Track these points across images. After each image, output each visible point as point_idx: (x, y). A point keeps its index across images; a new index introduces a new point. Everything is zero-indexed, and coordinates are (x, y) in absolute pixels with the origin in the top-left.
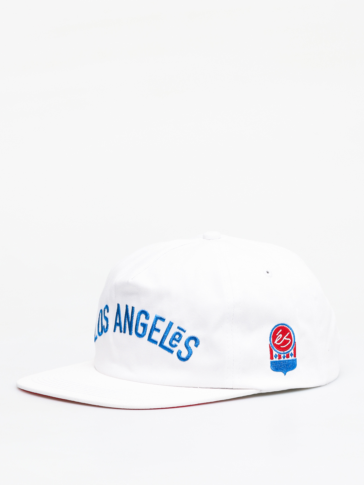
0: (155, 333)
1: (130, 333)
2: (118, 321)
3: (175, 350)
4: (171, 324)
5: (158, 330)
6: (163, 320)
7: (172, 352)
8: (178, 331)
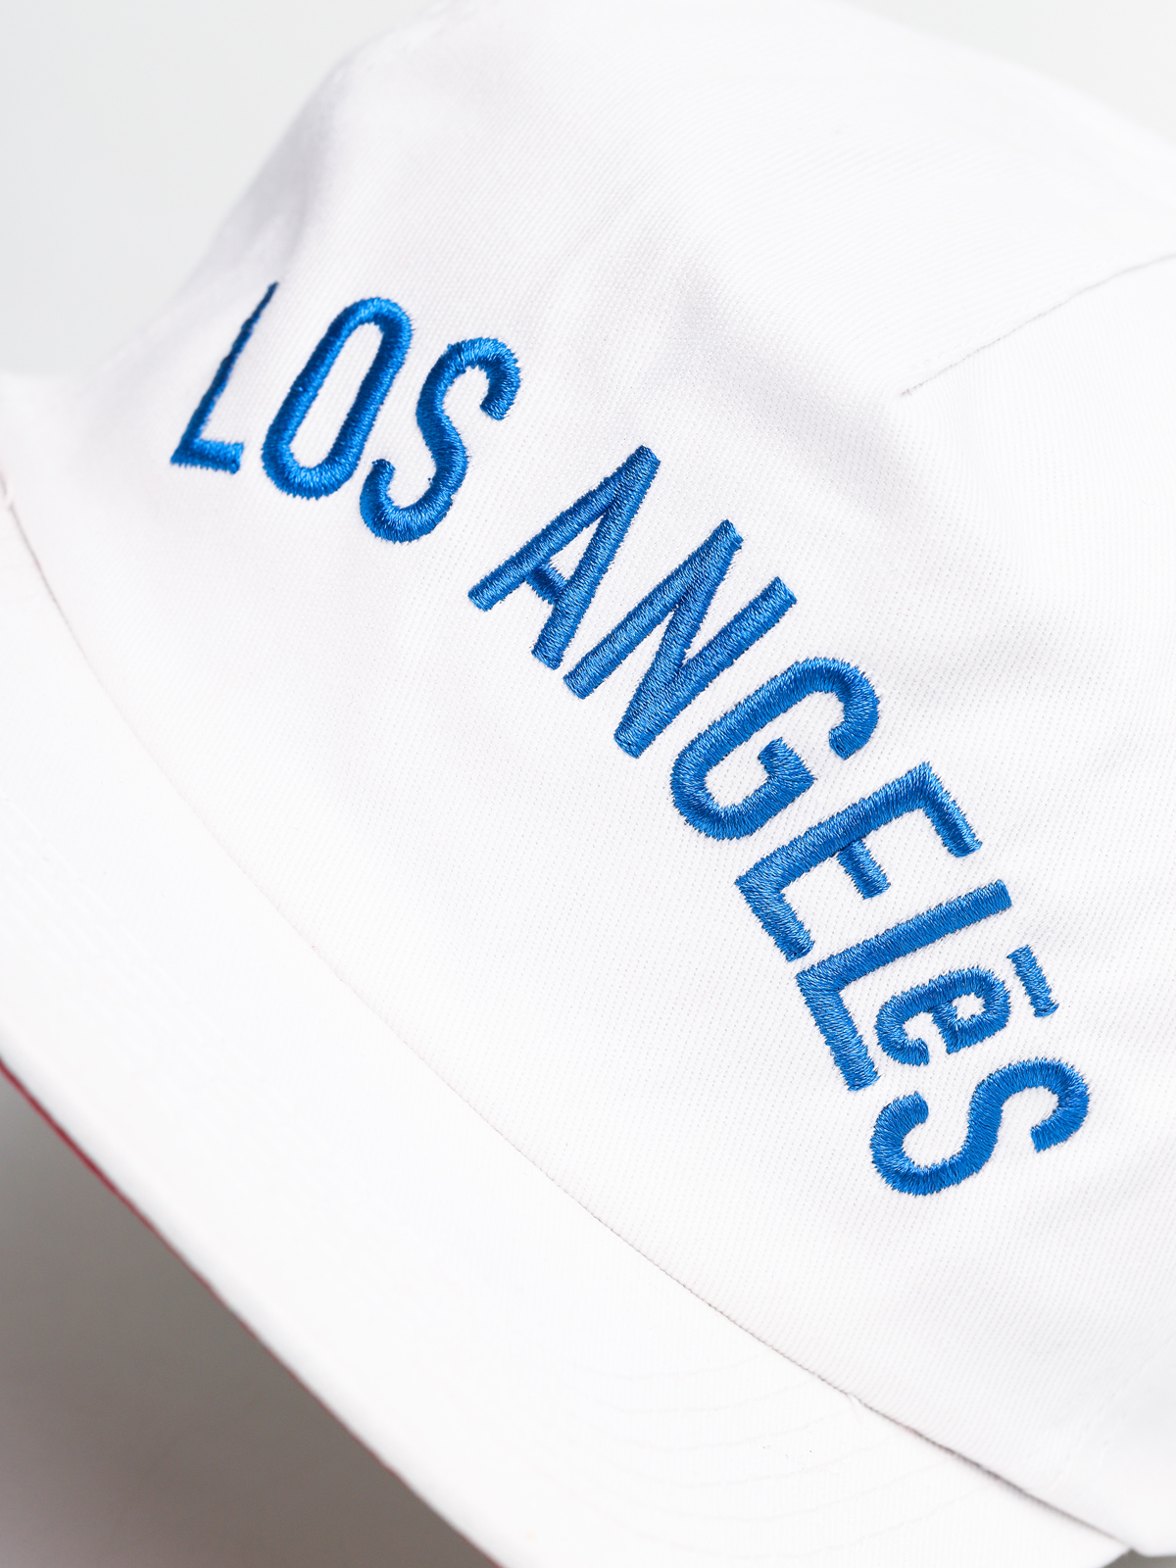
0: (830, 873)
1: (634, 735)
2: (565, 562)
3: (894, 1081)
4: (992, 901)
5: (870, 885)
6: (957, 838)
7: (857, 1075)
8: (1005, 973)
